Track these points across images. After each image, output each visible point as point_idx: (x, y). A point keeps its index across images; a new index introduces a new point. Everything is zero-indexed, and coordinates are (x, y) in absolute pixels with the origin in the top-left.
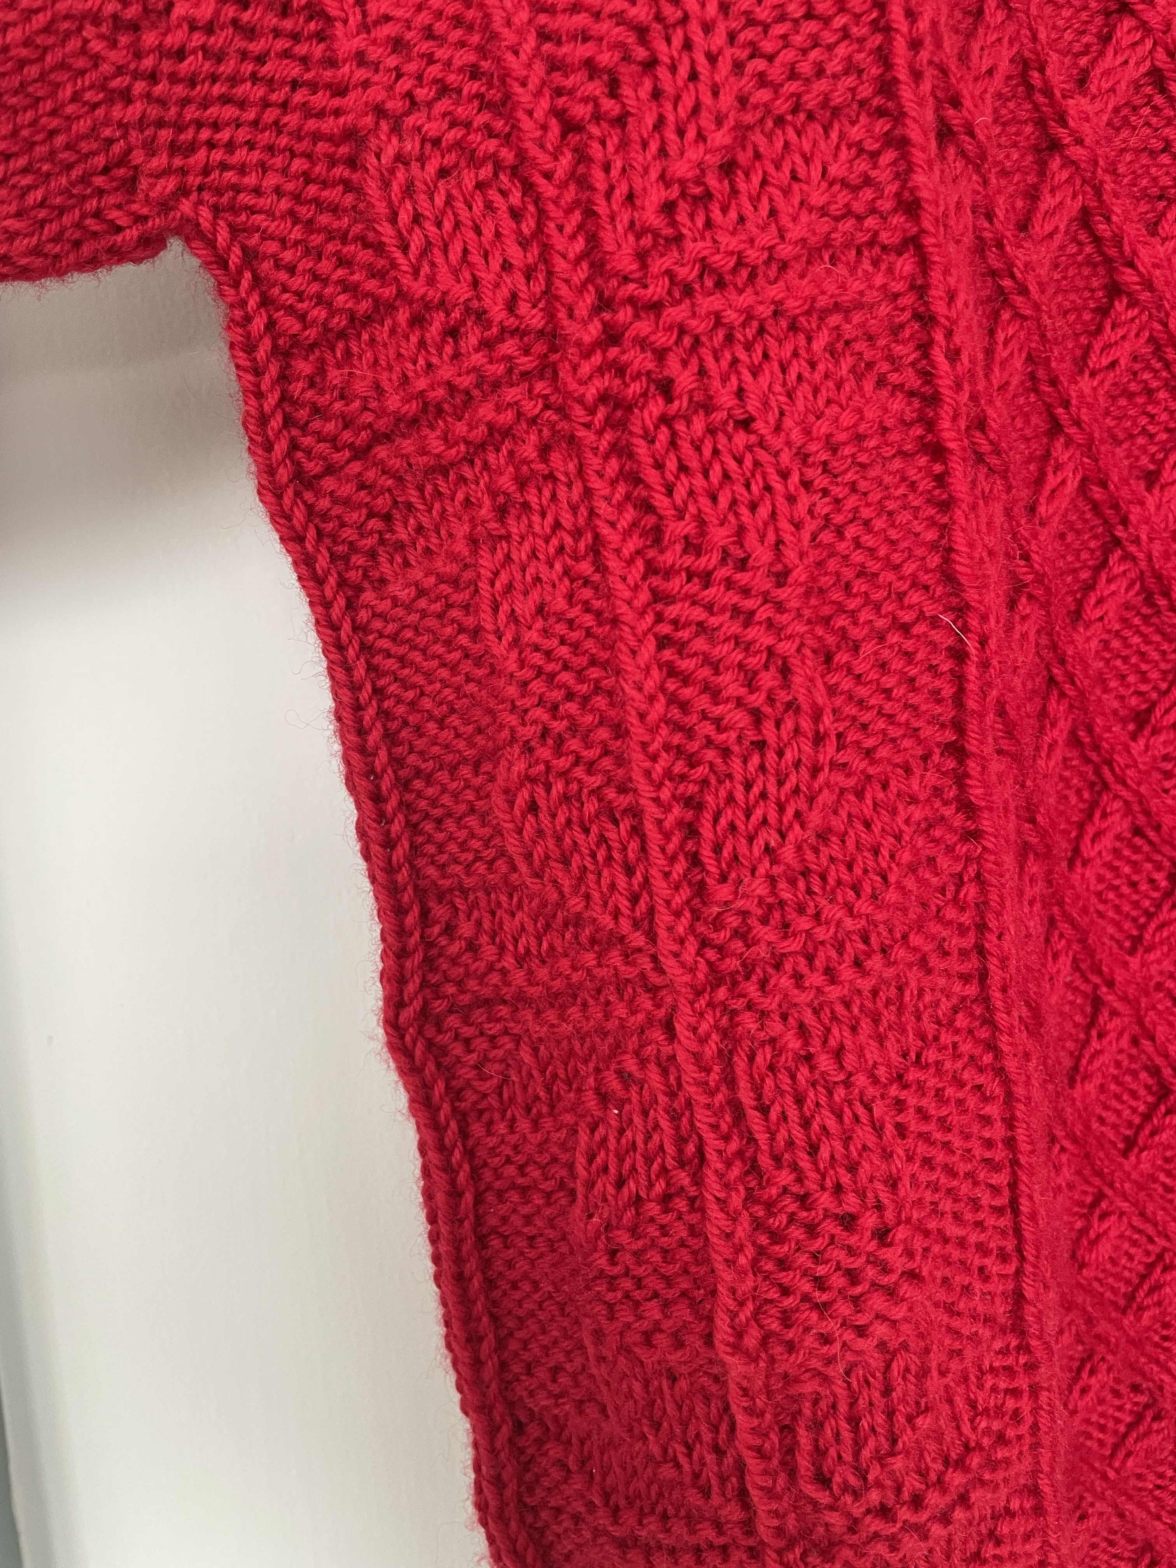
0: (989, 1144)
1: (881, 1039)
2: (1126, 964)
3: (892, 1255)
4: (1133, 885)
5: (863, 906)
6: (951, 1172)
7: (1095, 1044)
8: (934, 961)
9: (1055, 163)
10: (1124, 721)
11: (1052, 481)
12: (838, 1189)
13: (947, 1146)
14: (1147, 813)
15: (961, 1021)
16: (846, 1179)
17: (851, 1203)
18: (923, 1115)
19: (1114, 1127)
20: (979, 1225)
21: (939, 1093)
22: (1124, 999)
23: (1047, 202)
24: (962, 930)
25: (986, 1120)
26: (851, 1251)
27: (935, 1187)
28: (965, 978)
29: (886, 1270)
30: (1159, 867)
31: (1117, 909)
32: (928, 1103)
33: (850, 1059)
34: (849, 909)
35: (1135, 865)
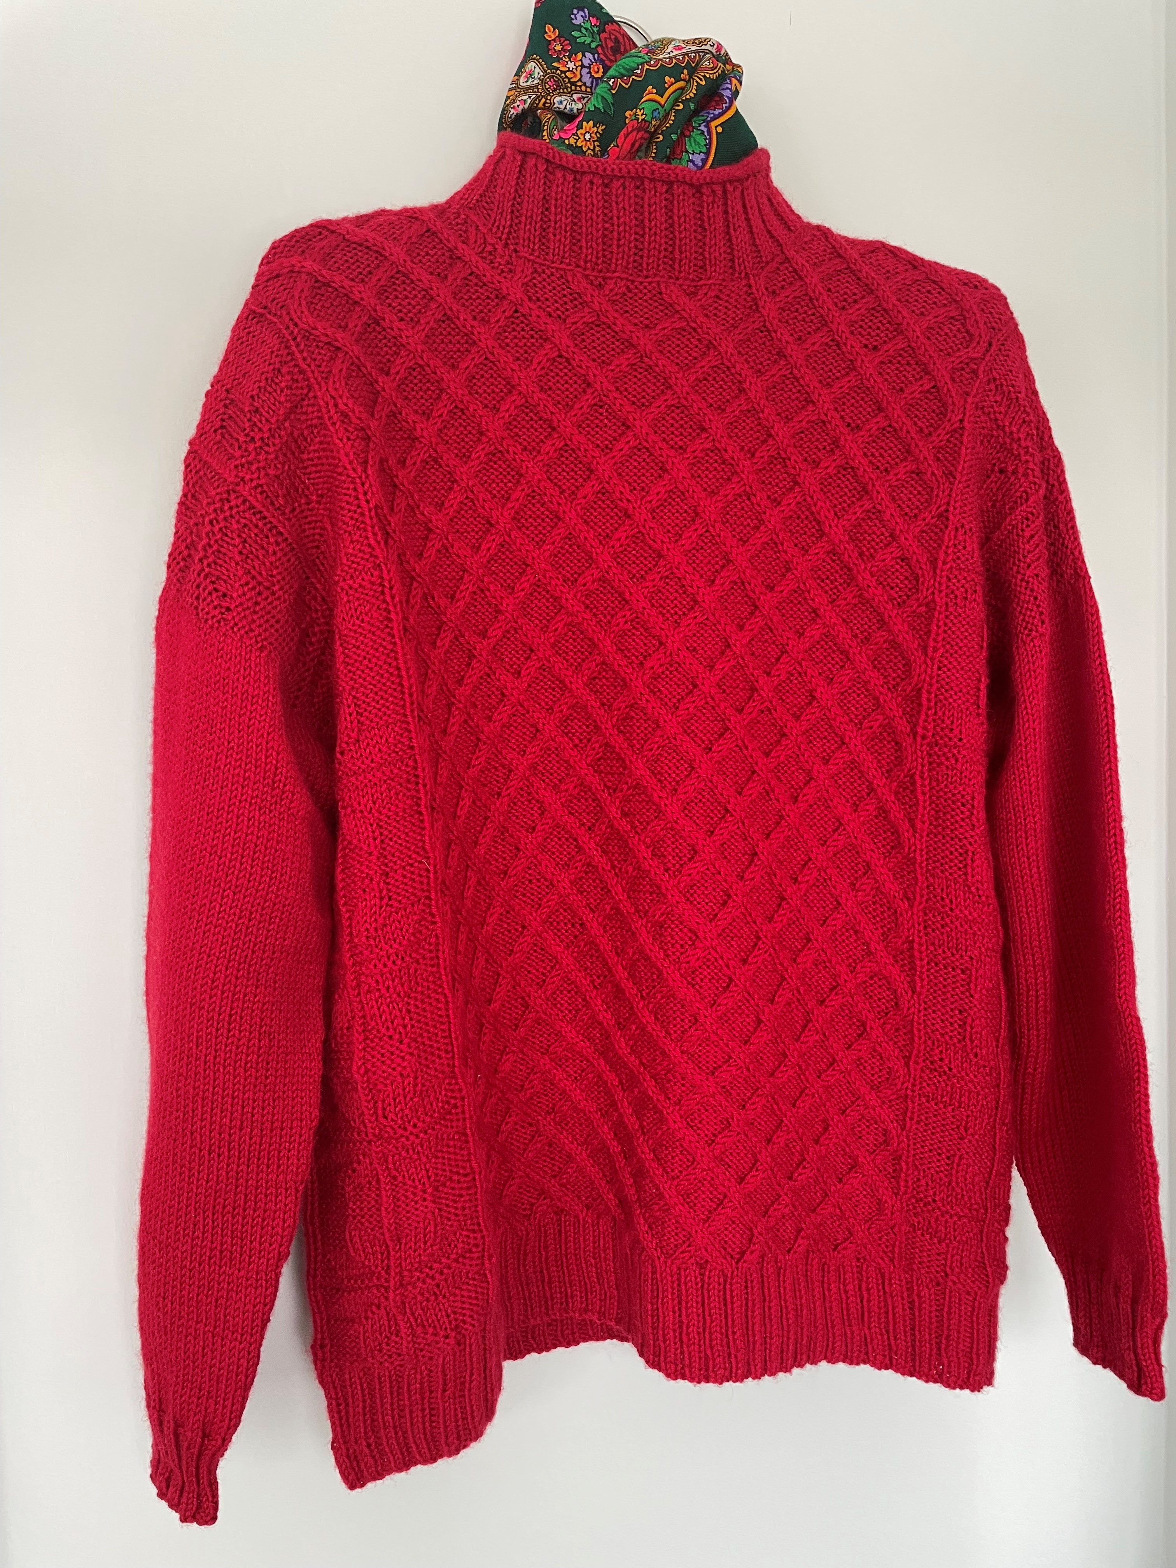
0: (441, 1016)
1: (403, 985)
2: (506, 960)
3: (404, 1047)
4: (509, 931)
5: (396, 946)
6: (427, 1024)
7: (498, 989)
8: (421, 961)
9: (453, 709)
10: (499, 875)
11: (461, 803)
12: (388, 1028)
13: (426, 1017)
14: (509, 906)
15: (431, 979)
16: (390, 1025)
17: (391, 1032)
18: (417, 1007)
19: (510, 1020)
20: (438, 1042)
21: (422, 1000)
22: (507, 972)
23: (452, 721)
24: (431, 951)
25: (440, 1009)
26: (391, 1046)
27: (421, 1028)
28: (432, 966)
29: (401, 1051)
30: (517, 924)
31: (504, 940)
32: (419, 1003)
33: (391, 990)
34: (391, 947)
35: (508, 924)
